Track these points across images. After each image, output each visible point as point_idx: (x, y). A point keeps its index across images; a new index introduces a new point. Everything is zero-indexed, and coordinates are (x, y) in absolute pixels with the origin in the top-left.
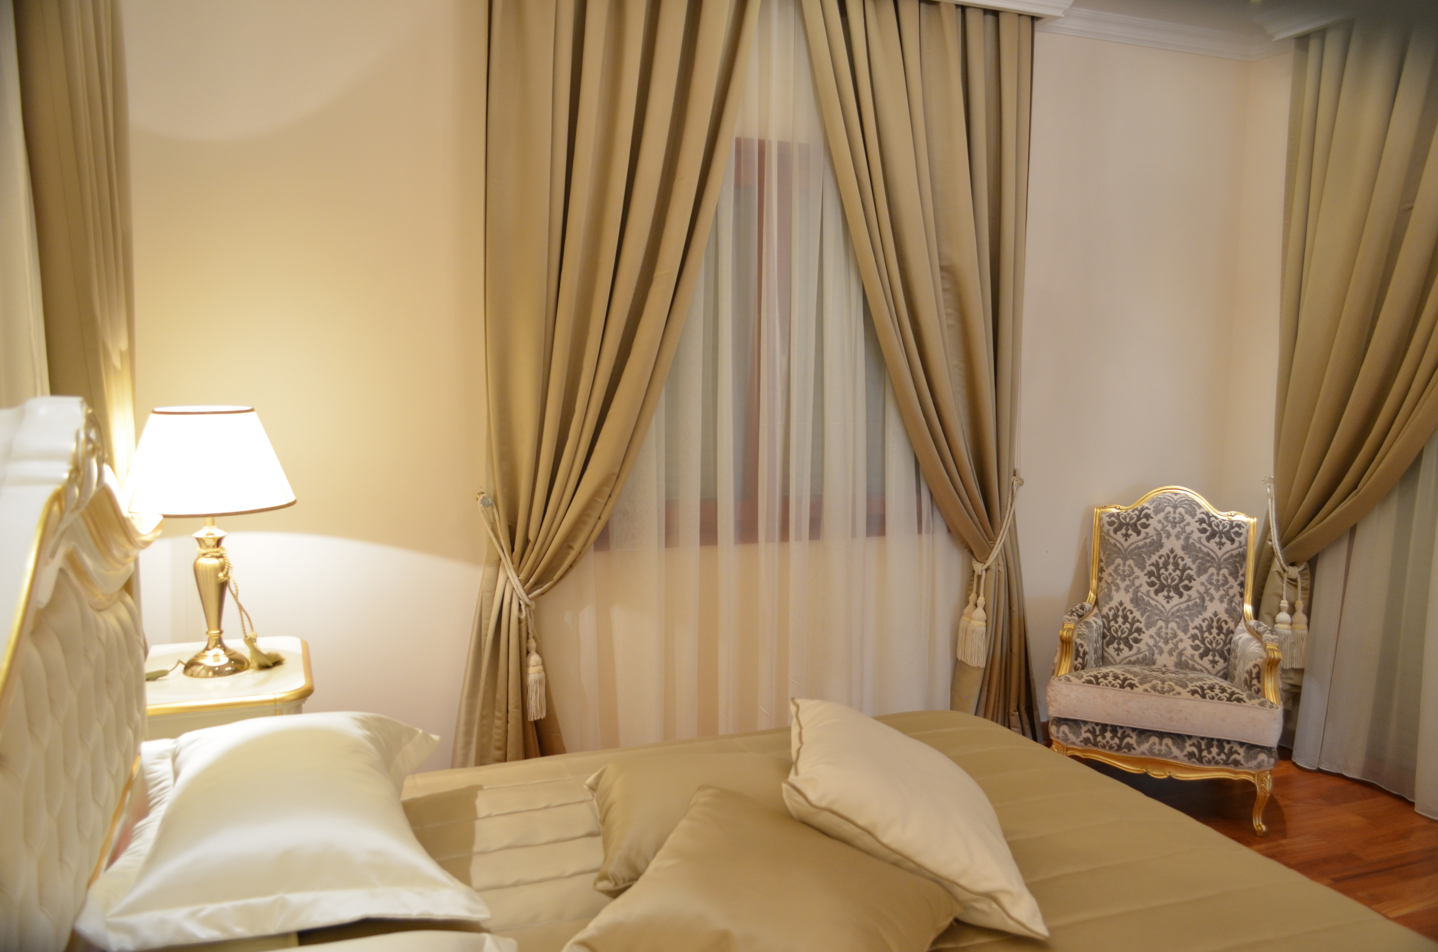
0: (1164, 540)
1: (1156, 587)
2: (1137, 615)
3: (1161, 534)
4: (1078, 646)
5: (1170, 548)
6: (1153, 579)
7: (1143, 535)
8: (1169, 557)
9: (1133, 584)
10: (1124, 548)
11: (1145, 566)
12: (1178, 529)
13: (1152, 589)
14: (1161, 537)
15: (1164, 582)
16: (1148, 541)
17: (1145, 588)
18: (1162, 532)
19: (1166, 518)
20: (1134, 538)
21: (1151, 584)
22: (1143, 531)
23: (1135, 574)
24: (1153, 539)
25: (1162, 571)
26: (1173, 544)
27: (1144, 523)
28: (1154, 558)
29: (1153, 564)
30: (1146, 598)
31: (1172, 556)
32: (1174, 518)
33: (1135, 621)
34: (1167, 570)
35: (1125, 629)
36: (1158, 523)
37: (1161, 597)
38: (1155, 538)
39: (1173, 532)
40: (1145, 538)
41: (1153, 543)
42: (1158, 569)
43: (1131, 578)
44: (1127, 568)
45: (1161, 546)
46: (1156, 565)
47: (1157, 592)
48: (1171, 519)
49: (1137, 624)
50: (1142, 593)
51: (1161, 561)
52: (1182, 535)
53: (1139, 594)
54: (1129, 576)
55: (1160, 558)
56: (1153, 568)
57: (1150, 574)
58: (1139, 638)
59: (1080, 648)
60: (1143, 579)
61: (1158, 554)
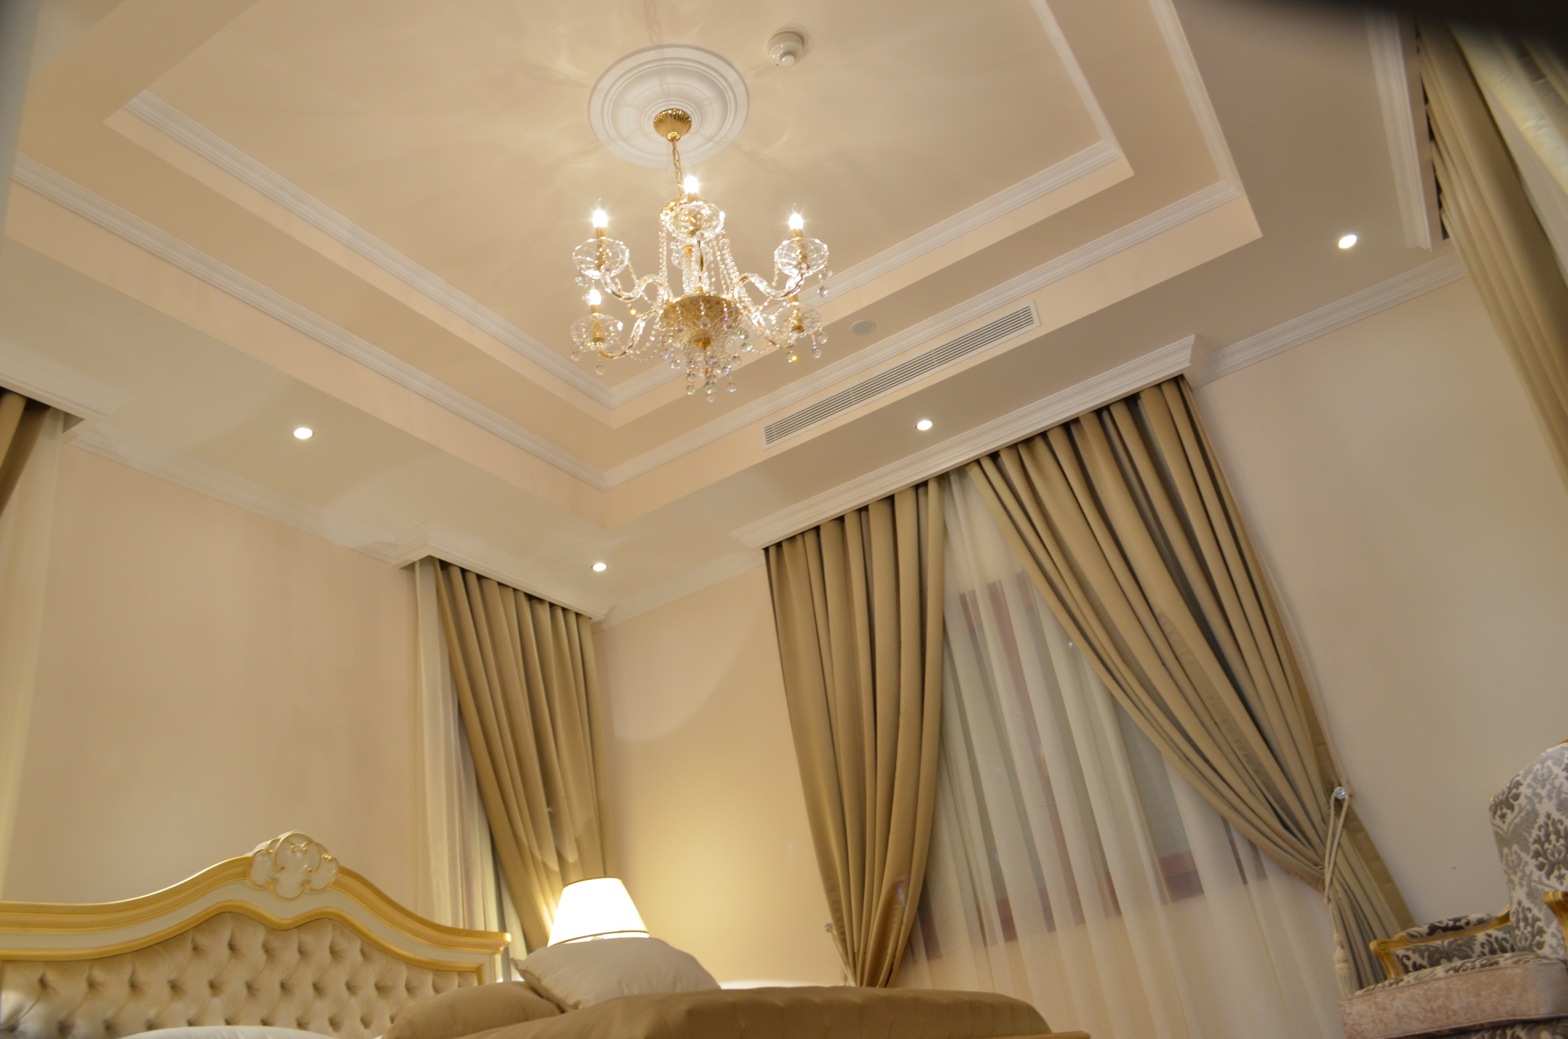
0: (1538, 806)
1: (1546, 868)
2: (1536, 911)
3: (1532, 800)
4: (1402, 959)
5: (1545, 814)
6: (1541, 859)
7: (1517, 809)
8: (1547, 824)
9: (1524, 874)
10: (1504, 832)
11: (1528, 846)
12: (1548, 787)
13: (1543, 873)
14: (1534, 804)
15: (1552, 859)
16: (1523, 814)
17: (1537, 874)
18: (1533, 798)
19: (1535, 779)
20: (1510, 816)
21: (1540, 867)
22: (1516, 803)
23: (1524, 860)
24: (1527, 810)
25: (1546, 845)
26: (1547, 807)
27: (1515, 794)
28: (1535, 833)
29: (1535, 842)
30: (1540, 887)
31: (1550, 822)
32: (1542, 775)
33: (1536, 919)
34: (1550, 843)
35: (1528, 935)
36: (1529, 788)
37: (1553, 881)
38: (1528, 807)
39: (1543, 793)
40: (1520, 811)
41: (1528, 813)
42: (1542, 845)
43: (1521, 868)
44: (1514, 856)
45: (1537, 815)
46: (1538, 841)
47: (1548, 875)
48: (1540, 778)
49: (1538, 924)
50: (1535, 881)
51: (1542, 834)
52: (1552, 792)
53: (1533, 884)
54: (1519, 866)
55: (1540, 830)
56: (1537, 846)
57: (1537, 855)
58: (1542, 940)
59: (1405, 961)
60: (1532, 863)
61: (1536, 826)
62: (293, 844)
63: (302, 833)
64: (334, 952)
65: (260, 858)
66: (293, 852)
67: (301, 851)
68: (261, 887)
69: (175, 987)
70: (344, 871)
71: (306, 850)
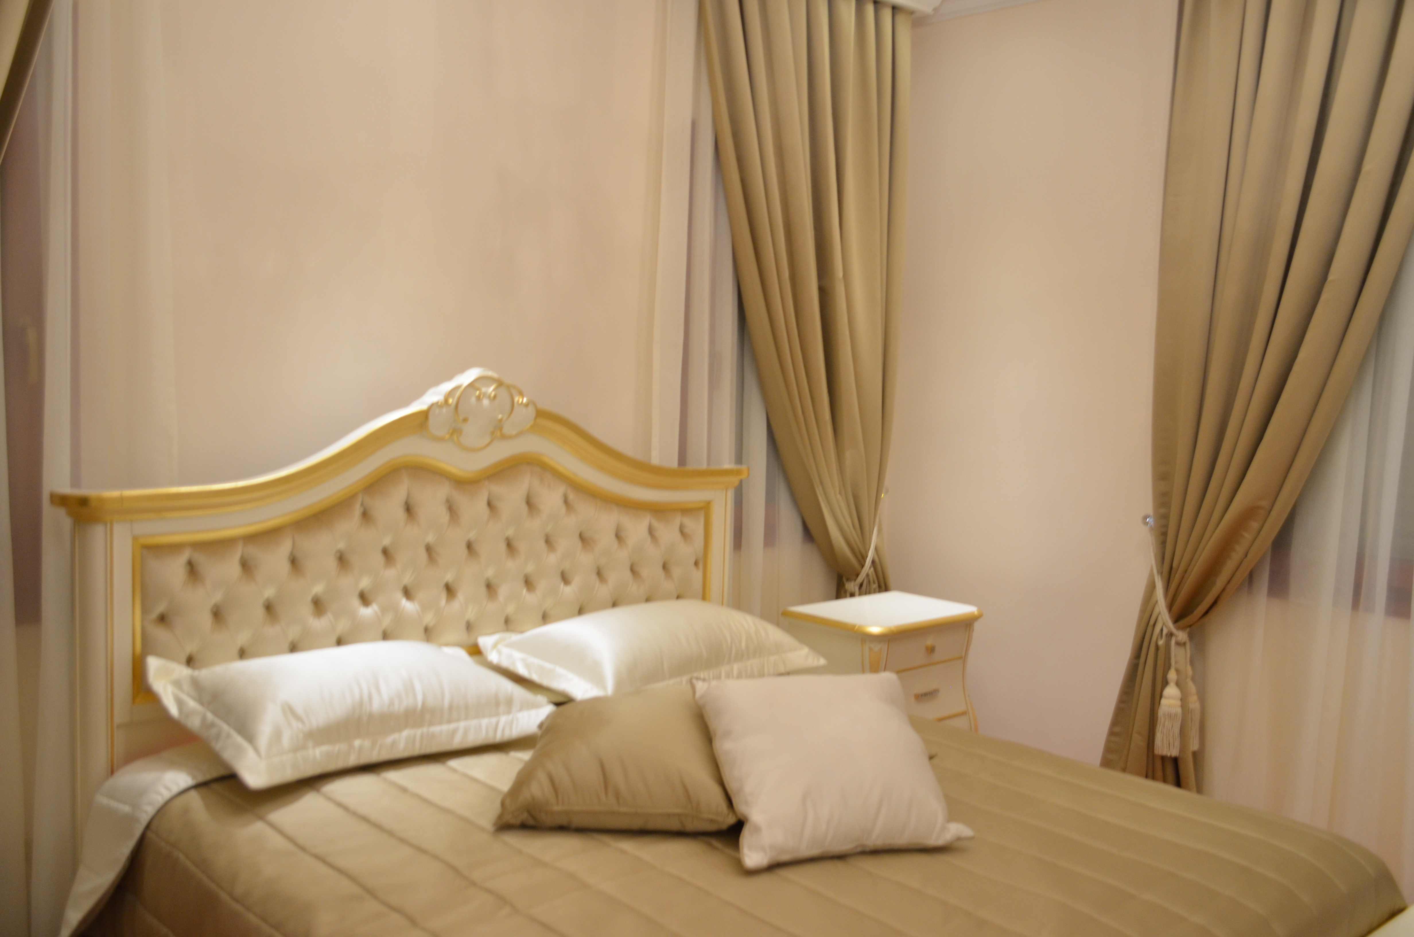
62: (478, 389)
63: (490, 373)
64: (530, 503)
65: (437, 411)
66: (478, 398)
67: (489, 397)
68: (440, 439)
69: (342, 559)
70: (541, 414)
71: (495, 397)
